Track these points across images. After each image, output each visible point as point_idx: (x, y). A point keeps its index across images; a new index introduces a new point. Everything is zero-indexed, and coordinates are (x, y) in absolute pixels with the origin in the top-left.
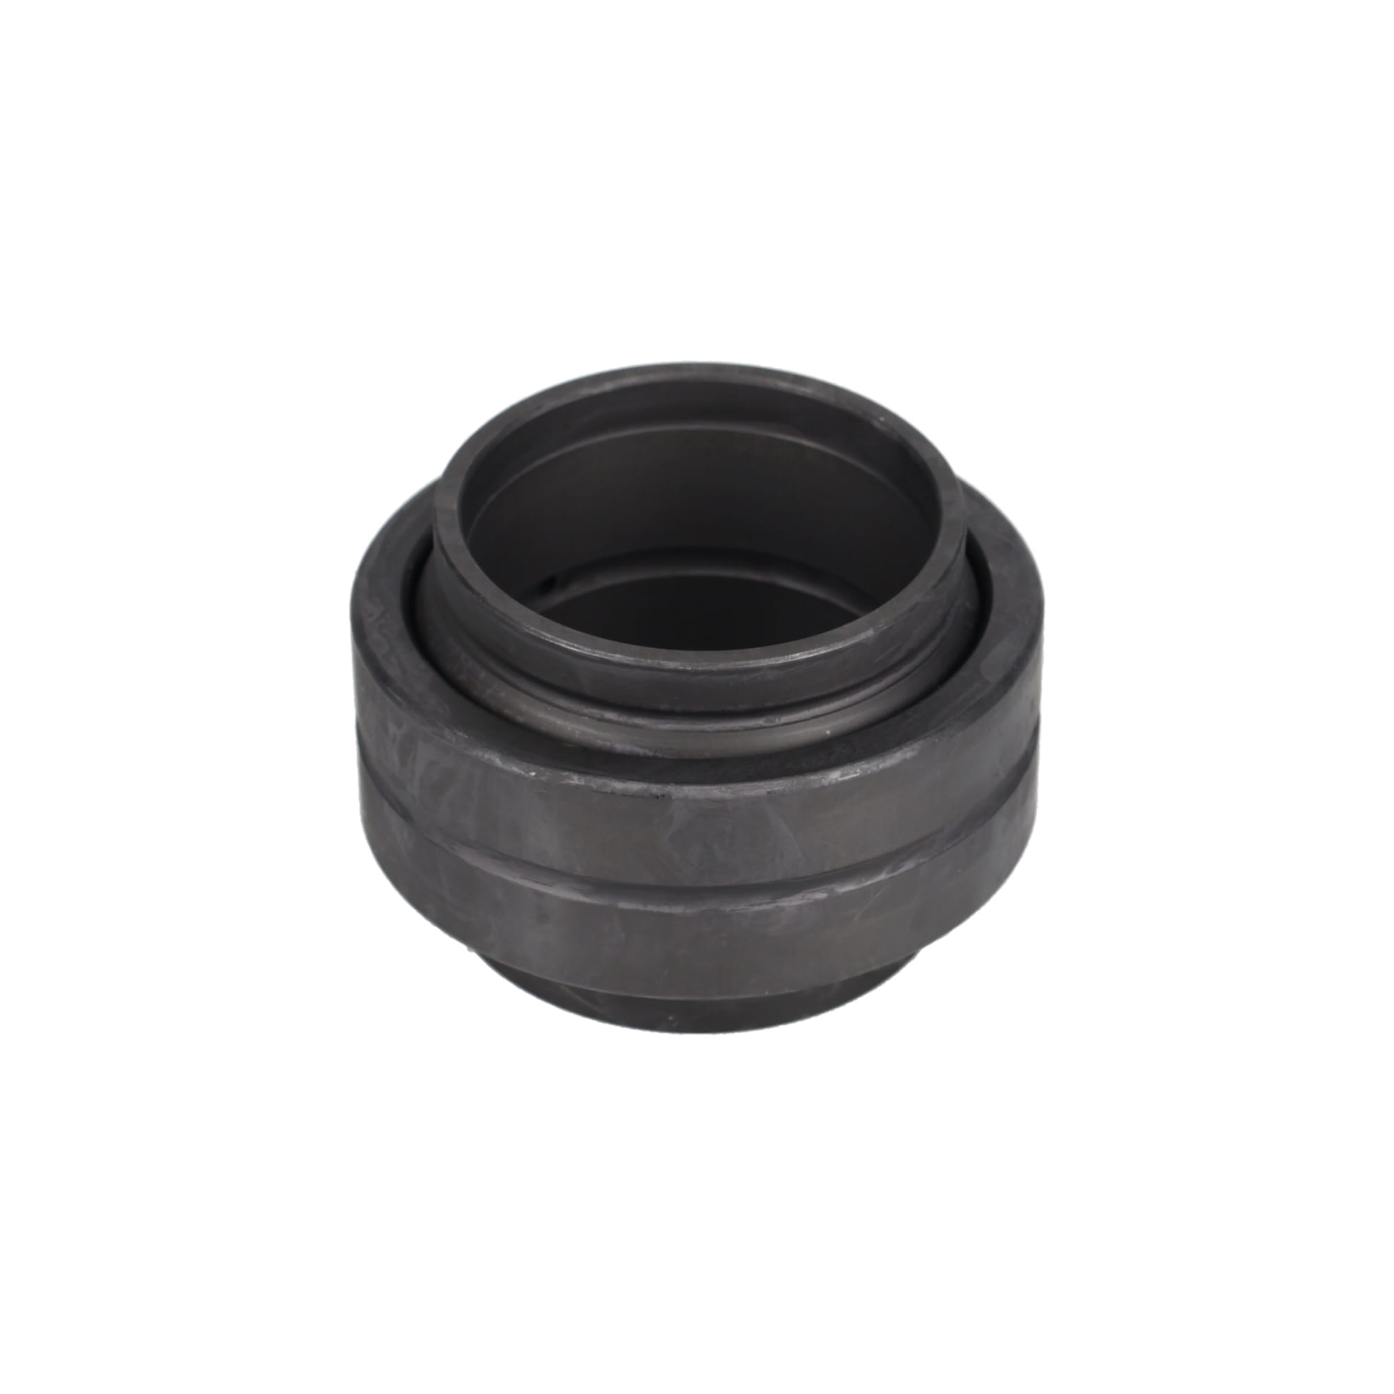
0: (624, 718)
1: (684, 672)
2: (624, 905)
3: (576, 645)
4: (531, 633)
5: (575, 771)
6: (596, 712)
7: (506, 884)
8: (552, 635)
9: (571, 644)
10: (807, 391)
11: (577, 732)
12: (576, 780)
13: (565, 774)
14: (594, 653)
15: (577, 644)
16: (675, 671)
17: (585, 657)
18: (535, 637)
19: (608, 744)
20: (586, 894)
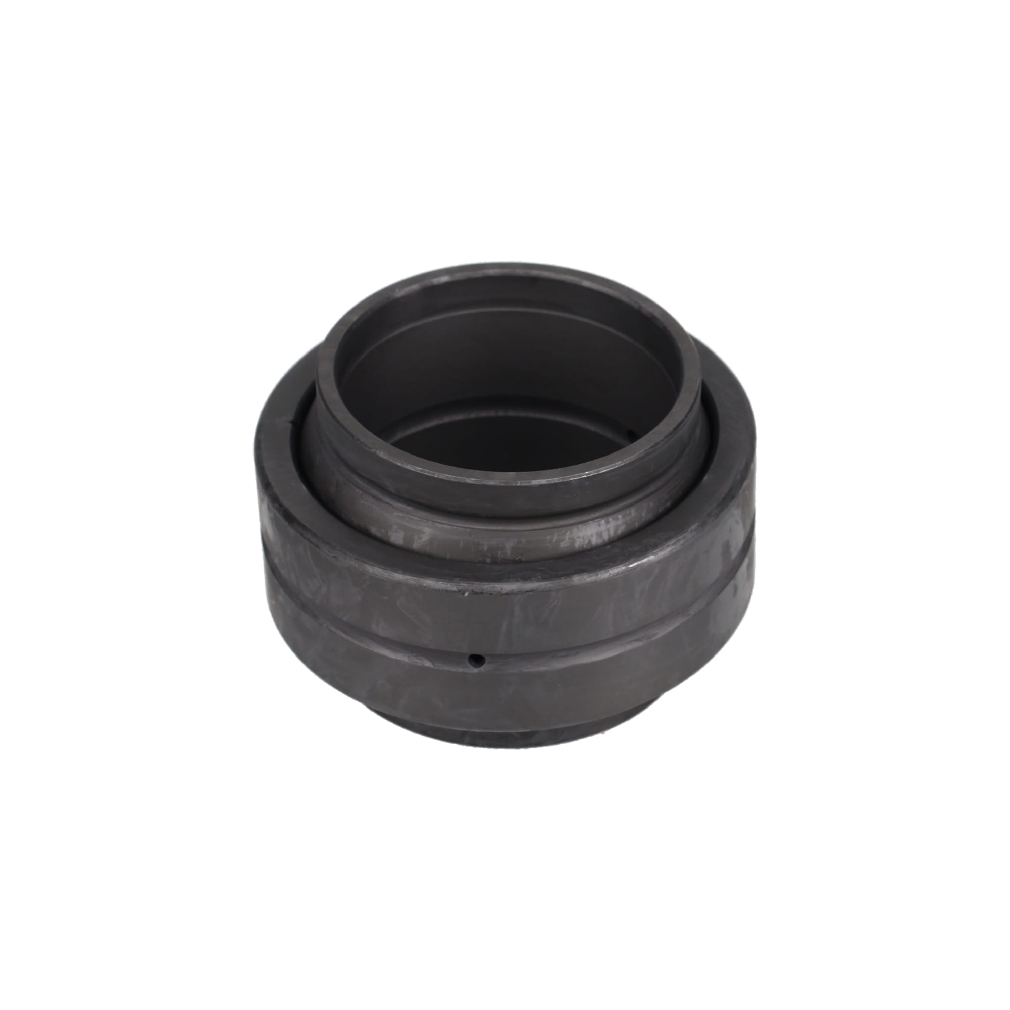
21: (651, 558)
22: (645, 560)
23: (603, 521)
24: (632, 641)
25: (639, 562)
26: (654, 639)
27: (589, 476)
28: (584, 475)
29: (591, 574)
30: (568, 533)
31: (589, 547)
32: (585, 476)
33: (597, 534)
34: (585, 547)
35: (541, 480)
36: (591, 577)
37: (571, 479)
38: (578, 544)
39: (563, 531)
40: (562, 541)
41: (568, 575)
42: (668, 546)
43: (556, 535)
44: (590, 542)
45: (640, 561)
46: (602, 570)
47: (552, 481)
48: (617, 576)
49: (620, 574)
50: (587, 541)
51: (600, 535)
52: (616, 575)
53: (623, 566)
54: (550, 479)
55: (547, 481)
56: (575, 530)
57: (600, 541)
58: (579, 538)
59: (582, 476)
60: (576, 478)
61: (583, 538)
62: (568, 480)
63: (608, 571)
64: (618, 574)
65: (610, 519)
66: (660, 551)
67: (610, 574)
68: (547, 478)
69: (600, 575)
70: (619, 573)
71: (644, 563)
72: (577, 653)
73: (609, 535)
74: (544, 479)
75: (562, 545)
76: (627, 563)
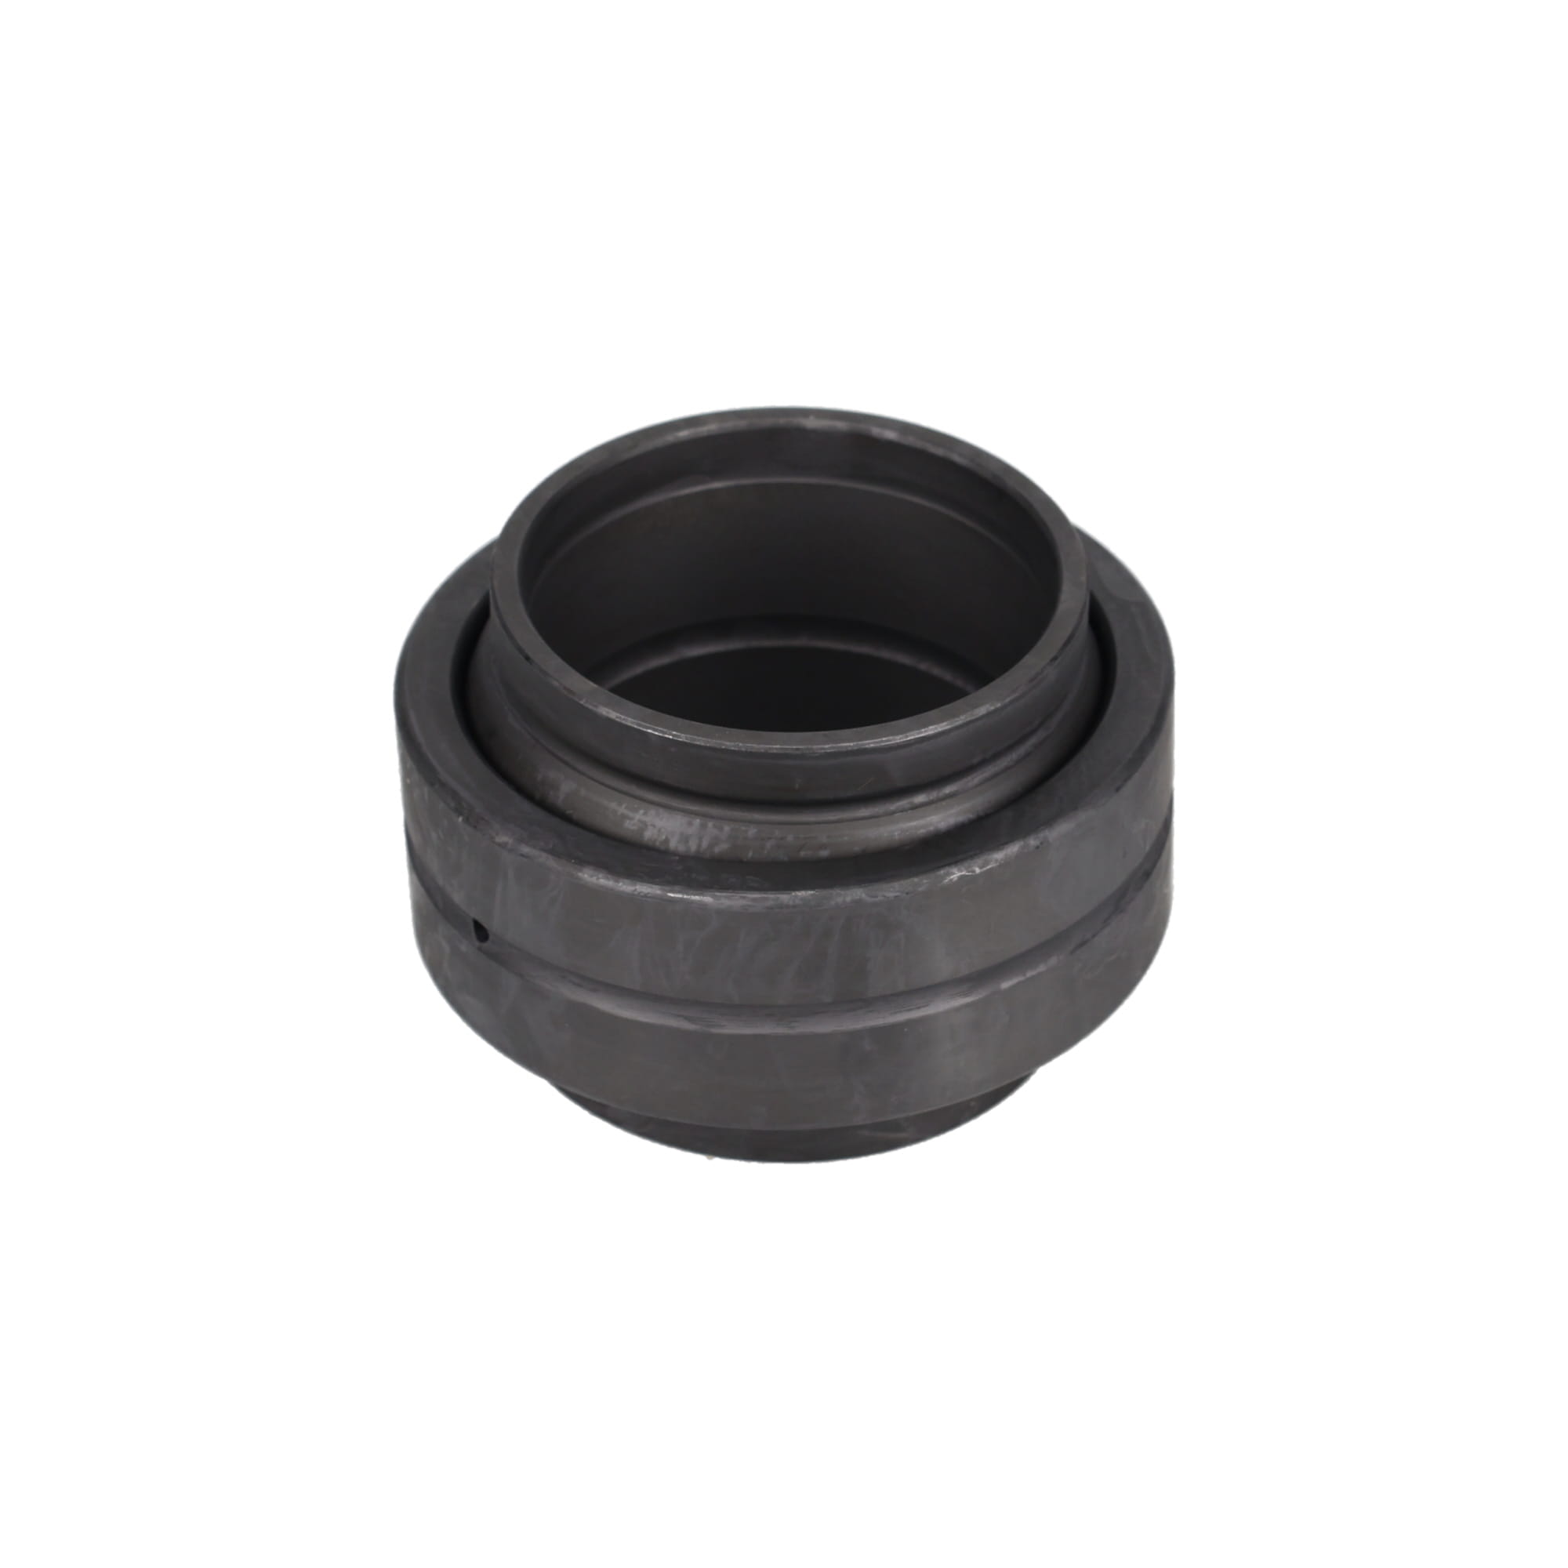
0: (934, 795)
1: (996, 711)
2: (1005, 985)
3: (884, 739)
4: (828, 751)
5: (949, 865)
6: (903, 803)
7: (874, 1031)
8: (853, 742)
9: (880, 740)
10: (712, 428)
11: (896, 834)
12: (956, 874)
13: (942, 872)
14: (907, 737)
15: (885, 737)
16: (989, 714)
17: (899, 747)
18: (834, 753)
19: (932, 828)
20: (966, 994)
21: (707, 899)
22: (697, 898)
23: (698, 821)
24: (679, 1016)
25: (685, 897)
26: (715, 1031)
27: (675, 738)
28: (670, 734)
29: (609, 876)
30: (642, 812)
31: (663, 848)
32: (671, 737)
33: (682, 834)
34: (658, 844)
35: (610, 711)
36: (608, 879)
37: (649, 731)
38: (648, 835)
39: (636, 806)
40: (631, 819)
41: (582, 862)
42: (744, 898)
43: (624, 806)
44: (667, 841)
45: (688, 894)
46: (627, 878)
47: (624, 719)
48: (644, 899)
49: (650, 897)
50: (664, 837)
51: (685, 839)
52: (642, 897)
53: (659, 889)
54: (623, 717)
55: (617, 717)
56: (652, 812)
57: (681, 848)
58: (654, 826)
59: (666, 734)
60: (656, 733)
61: (659, 831)
62: (645, 730)
63: (635, 885)
64: (646, 896)
65: (710, 824)
66: (728, 898)
67: (635, 890)
68: (621, 713)
69: (621, 884)
70: (649, 895)
71: (692, 902)
72: (594, 990)
73: (699, 846)
74: (617, 712)
75: (628, 824)
76: (667, 888)
